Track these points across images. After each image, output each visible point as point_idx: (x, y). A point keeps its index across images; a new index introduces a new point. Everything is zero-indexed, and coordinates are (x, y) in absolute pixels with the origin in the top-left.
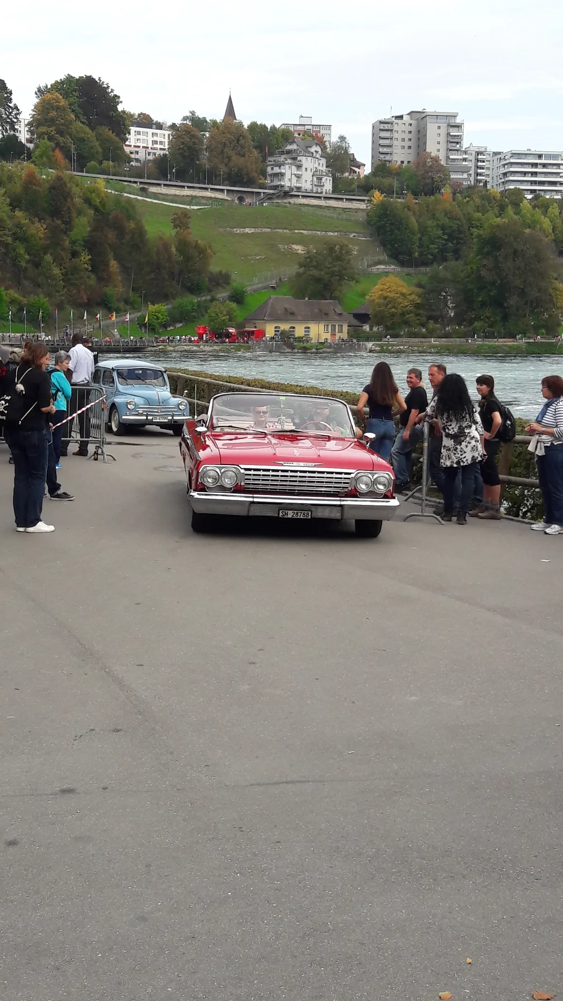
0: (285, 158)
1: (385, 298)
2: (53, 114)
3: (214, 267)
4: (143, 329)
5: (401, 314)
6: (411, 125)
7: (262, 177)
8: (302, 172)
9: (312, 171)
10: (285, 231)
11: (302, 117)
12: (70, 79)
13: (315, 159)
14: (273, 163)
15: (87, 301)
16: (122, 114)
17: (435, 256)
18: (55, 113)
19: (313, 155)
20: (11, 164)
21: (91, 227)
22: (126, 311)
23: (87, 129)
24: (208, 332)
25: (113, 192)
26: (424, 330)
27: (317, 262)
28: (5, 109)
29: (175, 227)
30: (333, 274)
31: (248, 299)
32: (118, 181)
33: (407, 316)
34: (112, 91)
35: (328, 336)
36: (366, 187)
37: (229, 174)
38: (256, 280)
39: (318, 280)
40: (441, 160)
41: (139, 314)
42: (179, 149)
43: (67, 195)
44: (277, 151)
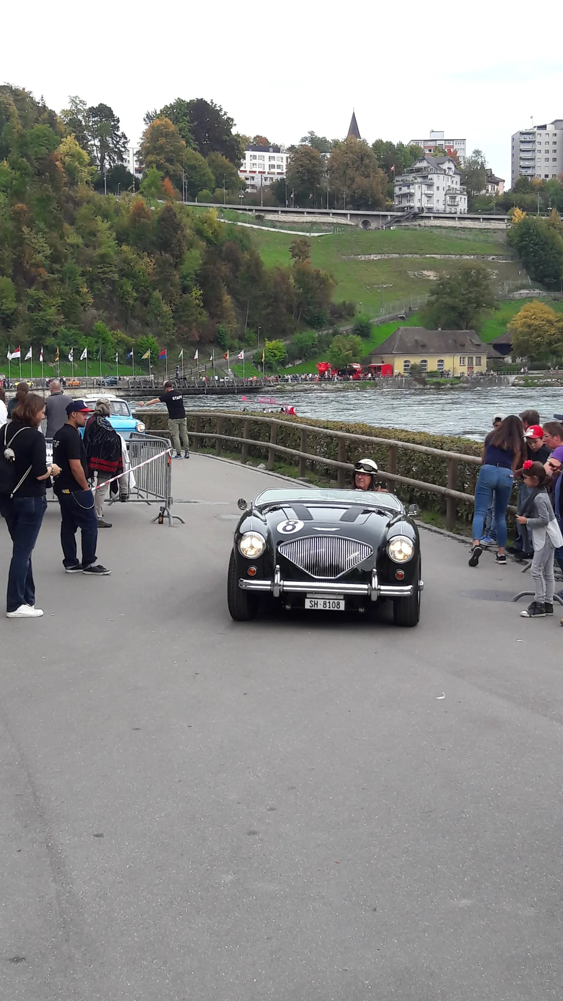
0: (415, 177)
1: (530, 326)
2: (162, 141)
3: (337, 298)
4: (259, 368)
5: (547, 343)
6: (555, 135)
7: (388, 199)
8: (433, 191)
9: (445, 190)
10: (415, 256)
11: (433, 131)
12: (180, 103)
13: (447, 176)
14: (401, 183)
15: (198, 339)
16: (236, 138)
18: (164, 140)
19: (445, 173)
20: (118, 196)
21: (202, 260)
22: (241, 349)
23: (198, 155)
24: (330, 369)
25: (226, 221)
27: (451, 288)
28: (113, 139)
29: (294, 256)
30: (469, 301)
31: (375, 331)
32: (232, 209)
33: (555, 345)
34: (225, 114)
35: (464, 369)
36: (505, 205)
37: (352, 197)
38: (382, 310)
39: (453, 308)
41: (255, 351)
42: (298, 172)
43: (177, 227)
44: (405, 169)
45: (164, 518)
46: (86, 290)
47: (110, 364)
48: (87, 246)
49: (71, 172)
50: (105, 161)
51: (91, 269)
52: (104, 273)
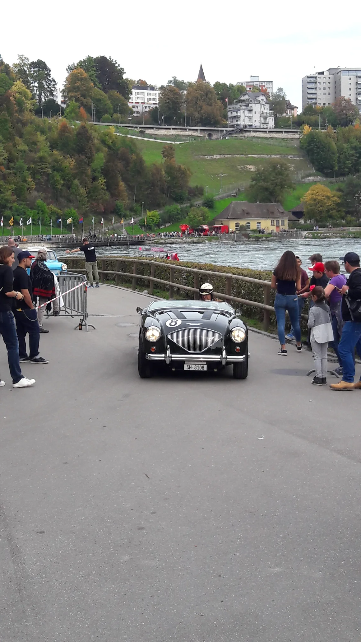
0: (240, 106)
1: (315, 200)
2: (78, 83)
3: (192, 183)
4: (143, 229)
5: (326, 211)
6: (329, 78)
7: (224, 119)
8: (253, 114)
9: (260, 114)
10: (242, 156)
11: (252, 76)
12: (89, 59)
13: (261, 105)
14: (232, 109)
15: (104, 210)
16: (126, 81)
17: (350, 169)
18: (80, 83)
19: (260, 102)
20: (50, 119)
21: (105, 159)
22: (131, 216)
23: (102, 92)
24: (188, 229)
25: (121, 135)
26: (344, 222)
27: (264, 176)
28: (46, 81)
29: (164, 156)
30: (276, 184)
31: (217, 205)
32: (124, 127)
33: (331, 212)
34: (119, 66)
35: (274, 228)
36: (298, 123)
37: (201, 119)
38: (221, 191)
39: (266, 189)
40: (352, 101)
41: (140, 218)
42: (166, 103)
43: (89, 138)
44: (234, 101)
45: (83, 326)
46: (30, 180)
47: (46, 227)
48: (31, 151)
49: (20, 104)
50: (42, 96)
51: (33, 166)
52: (42, 168)
